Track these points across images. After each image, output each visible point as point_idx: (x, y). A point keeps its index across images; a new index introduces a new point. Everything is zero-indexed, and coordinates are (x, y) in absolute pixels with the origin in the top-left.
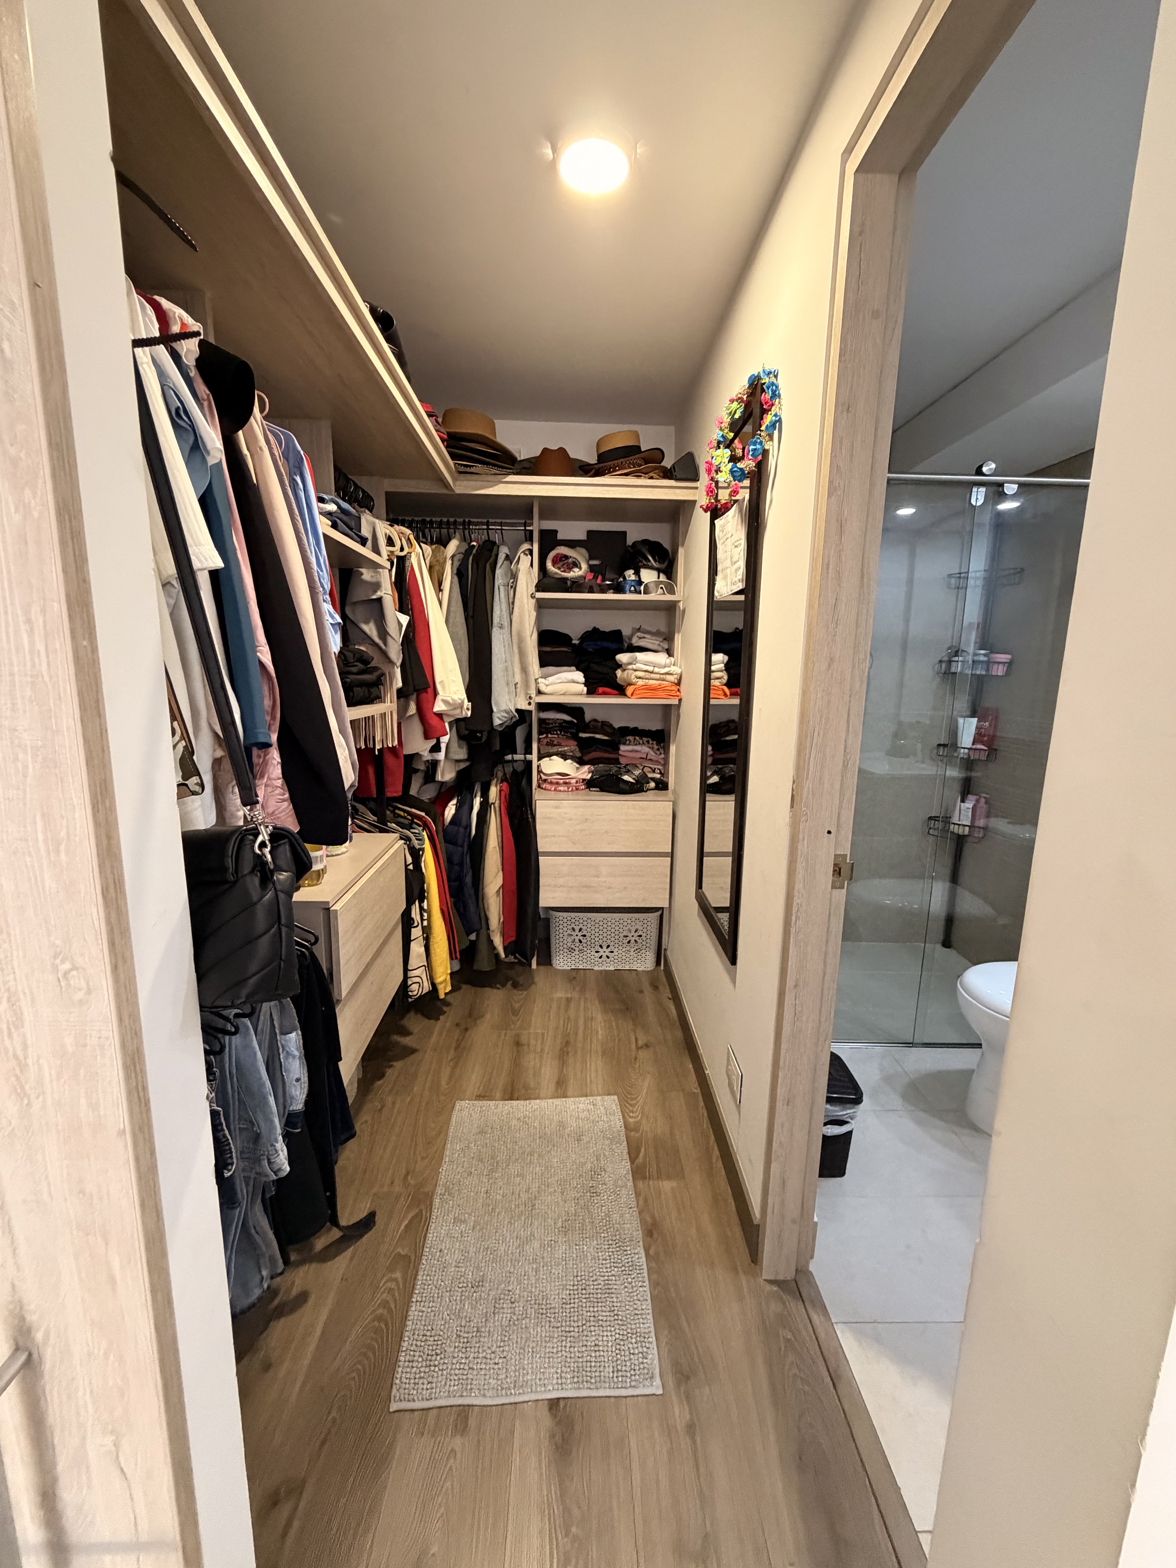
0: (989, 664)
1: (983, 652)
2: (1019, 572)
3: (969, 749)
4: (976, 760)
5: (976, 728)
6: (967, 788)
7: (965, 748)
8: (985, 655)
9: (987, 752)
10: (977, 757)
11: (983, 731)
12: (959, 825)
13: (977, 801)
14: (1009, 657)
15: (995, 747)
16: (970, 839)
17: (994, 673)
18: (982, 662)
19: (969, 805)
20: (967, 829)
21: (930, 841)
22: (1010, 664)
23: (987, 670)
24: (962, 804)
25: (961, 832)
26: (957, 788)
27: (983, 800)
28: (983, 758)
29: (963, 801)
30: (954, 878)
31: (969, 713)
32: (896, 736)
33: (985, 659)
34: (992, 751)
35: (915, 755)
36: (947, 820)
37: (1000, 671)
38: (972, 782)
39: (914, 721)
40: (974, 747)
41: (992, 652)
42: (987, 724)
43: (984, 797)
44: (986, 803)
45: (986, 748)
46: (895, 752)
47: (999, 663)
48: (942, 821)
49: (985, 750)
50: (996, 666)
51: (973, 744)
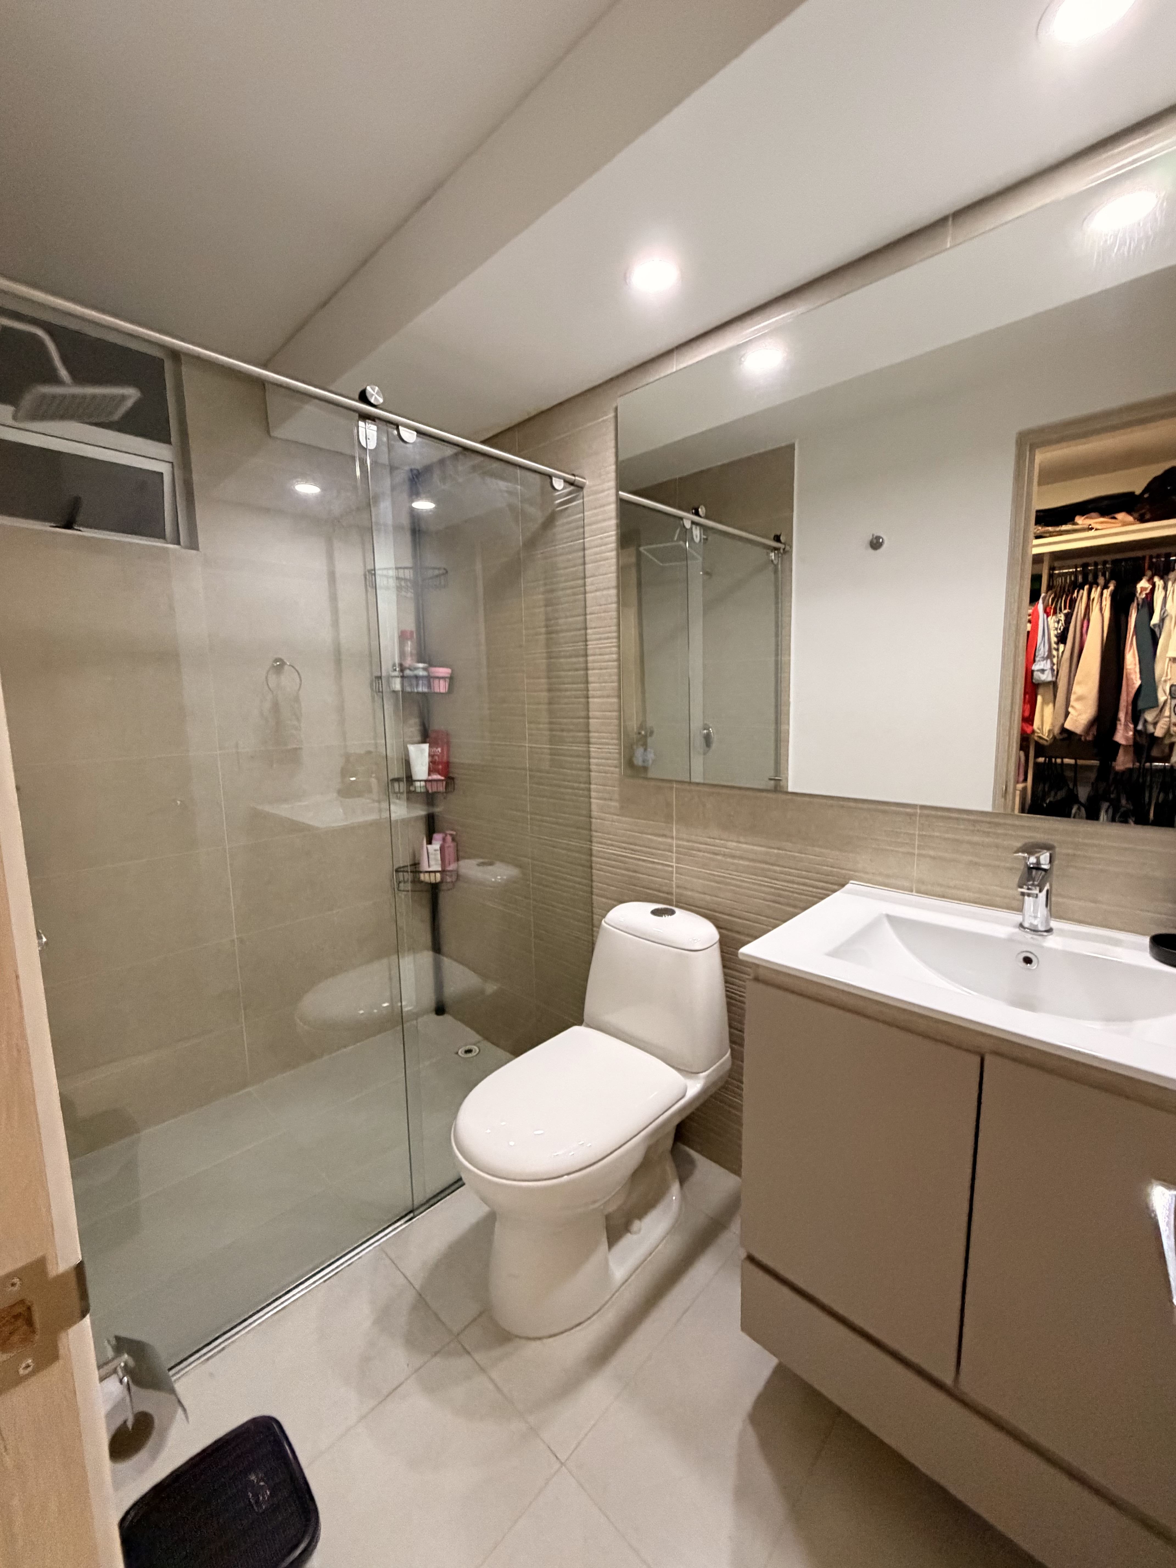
0: (429, 679)
1: (421, 665)
2: (443, 574)
3: (426, 781)
4: (435, 792)
5: (430, 755)
6: (431, 827)
7: (420, 781)
8: (425, 669)
9: (444, 783)
10: (435, 790)
11: (436, 758)
12: (430, 872)
13: (444, 840)
14: (449, 671)
15: (451, 775)
16: (444, 887)
17: (437, 690)
18: (423, 677)
19: (436, 846)
20: (438, 875)
21: (403, 897)
22: (451, 679)
23: (429, 686)
24: (429, 846)
25: (433, 881)
26: (421, 827)
27: (449, 838)
28: (441, 788)
29: (430, 842)
30: (437, 947)
31: (419, 738)
32: (345, 773)
33: (424, 673)
34: (450, 780)
35: (370, 791)
36: (415, 867)
37: (441, 687)
38: (436, 818)
39: (362, 752)
40: (430, 778)
41: (431, 665)
42: (439, 750)
43: (451, 835)
44: (453, 840)
45: (443, 778)
46: (347, 792)
47: (439, 678)
48: (411, 872)
49: (442, 780)
50: (436, 681)
51: (429, 774)
